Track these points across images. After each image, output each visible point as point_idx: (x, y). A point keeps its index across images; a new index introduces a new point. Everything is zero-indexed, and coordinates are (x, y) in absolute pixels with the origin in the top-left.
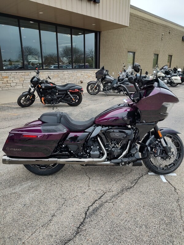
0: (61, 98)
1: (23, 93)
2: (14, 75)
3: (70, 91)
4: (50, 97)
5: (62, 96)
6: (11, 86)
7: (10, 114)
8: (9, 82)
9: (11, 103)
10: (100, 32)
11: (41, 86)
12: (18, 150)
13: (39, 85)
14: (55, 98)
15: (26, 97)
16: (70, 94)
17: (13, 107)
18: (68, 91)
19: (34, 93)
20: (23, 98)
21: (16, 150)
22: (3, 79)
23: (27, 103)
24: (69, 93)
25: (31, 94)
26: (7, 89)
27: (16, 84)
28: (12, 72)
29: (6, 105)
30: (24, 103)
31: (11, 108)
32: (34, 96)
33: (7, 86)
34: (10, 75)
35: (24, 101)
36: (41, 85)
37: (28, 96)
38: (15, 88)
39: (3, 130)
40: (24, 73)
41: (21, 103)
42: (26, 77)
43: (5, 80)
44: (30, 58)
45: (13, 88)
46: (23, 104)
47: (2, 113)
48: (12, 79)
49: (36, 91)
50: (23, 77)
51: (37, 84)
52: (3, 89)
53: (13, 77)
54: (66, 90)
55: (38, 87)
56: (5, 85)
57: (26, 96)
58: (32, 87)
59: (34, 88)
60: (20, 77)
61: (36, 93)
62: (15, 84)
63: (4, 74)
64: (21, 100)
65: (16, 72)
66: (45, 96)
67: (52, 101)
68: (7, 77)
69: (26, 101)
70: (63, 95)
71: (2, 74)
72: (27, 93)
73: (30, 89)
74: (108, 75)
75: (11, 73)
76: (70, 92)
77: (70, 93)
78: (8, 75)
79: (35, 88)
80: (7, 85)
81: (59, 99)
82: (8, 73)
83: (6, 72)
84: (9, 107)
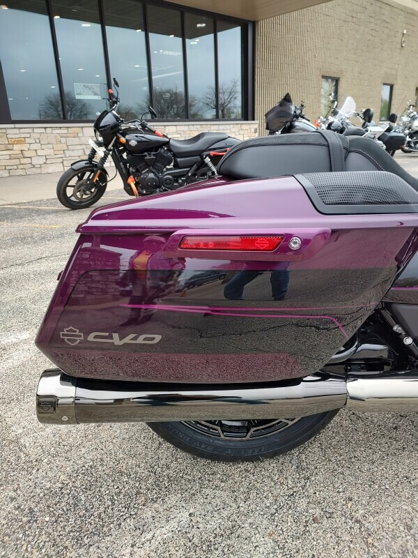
0: (183, 176)
1: (72, 165)
2: (38, 136)
3: (212, 153)
4: (151, 175)
5: (188, 171)
6: (34, 166)
7: (37, 225)
8: (27, 154)
9: (37, 201)
10: (254, 24)
11: (127, 141)
12: (140, 340)
13: (120, 136)
14: (167, 179)
15: (80, 178)
16: (210, 164)
17: (45, 211)
18: (206, 156)
19: (106, 165)
20: (74, 181)
21: (127, 340)
22: (10, 147)
23: (84, 197)
24: (208, 160)
25: (96, 166)
26: (22, 172)
27: (46, 159)
28: (33, 128)
29: (22, 207)
30: (76, 197)
31: (37, 211)
32: (103, 176)
33: (20, 167)
34: (28, 135)
35: (77, 188)
36: (127, 137)
37: (88, 174)
38: (44, 171)
39: (19, 269)
40: (65, 131)
41: (69, 195)
42: (70, 141)
43: (17, 148)
44: (79, 92)
45: (39, 171)
46: (73, 199)
47: (15, 224)
48: (34, 147)
49: (109, 156)
50: (63, 140)
51: (115, 134)
52: (12, 173)
53: (38, 141)
54: (199, 153)
55: (118, 143)
56: (17, 162)
57: (80, 172)
58: (99, 144)
59: (103, 149)
60: (54, 142)
61: (110, 165)
62: (43, 160)
63: (12, 131)
64: (67, 186)
65: (45, 128)
66: (137, 173)
67: (159, 187)
68: (21, 141)
69: (82, 188)
70: (191, 166)
71: (9, 131)
72: (83, 164)
73: (94, 152)
74: (303, 117)
75: (30, 130)
76: (210, 157)
77: (211, 161)
78: (23, 136)
79: (106, 147)
80: (23, 161)
81: (177, 182)
82: (22, 131)
83: (17, 126)
84: (33, 210)
